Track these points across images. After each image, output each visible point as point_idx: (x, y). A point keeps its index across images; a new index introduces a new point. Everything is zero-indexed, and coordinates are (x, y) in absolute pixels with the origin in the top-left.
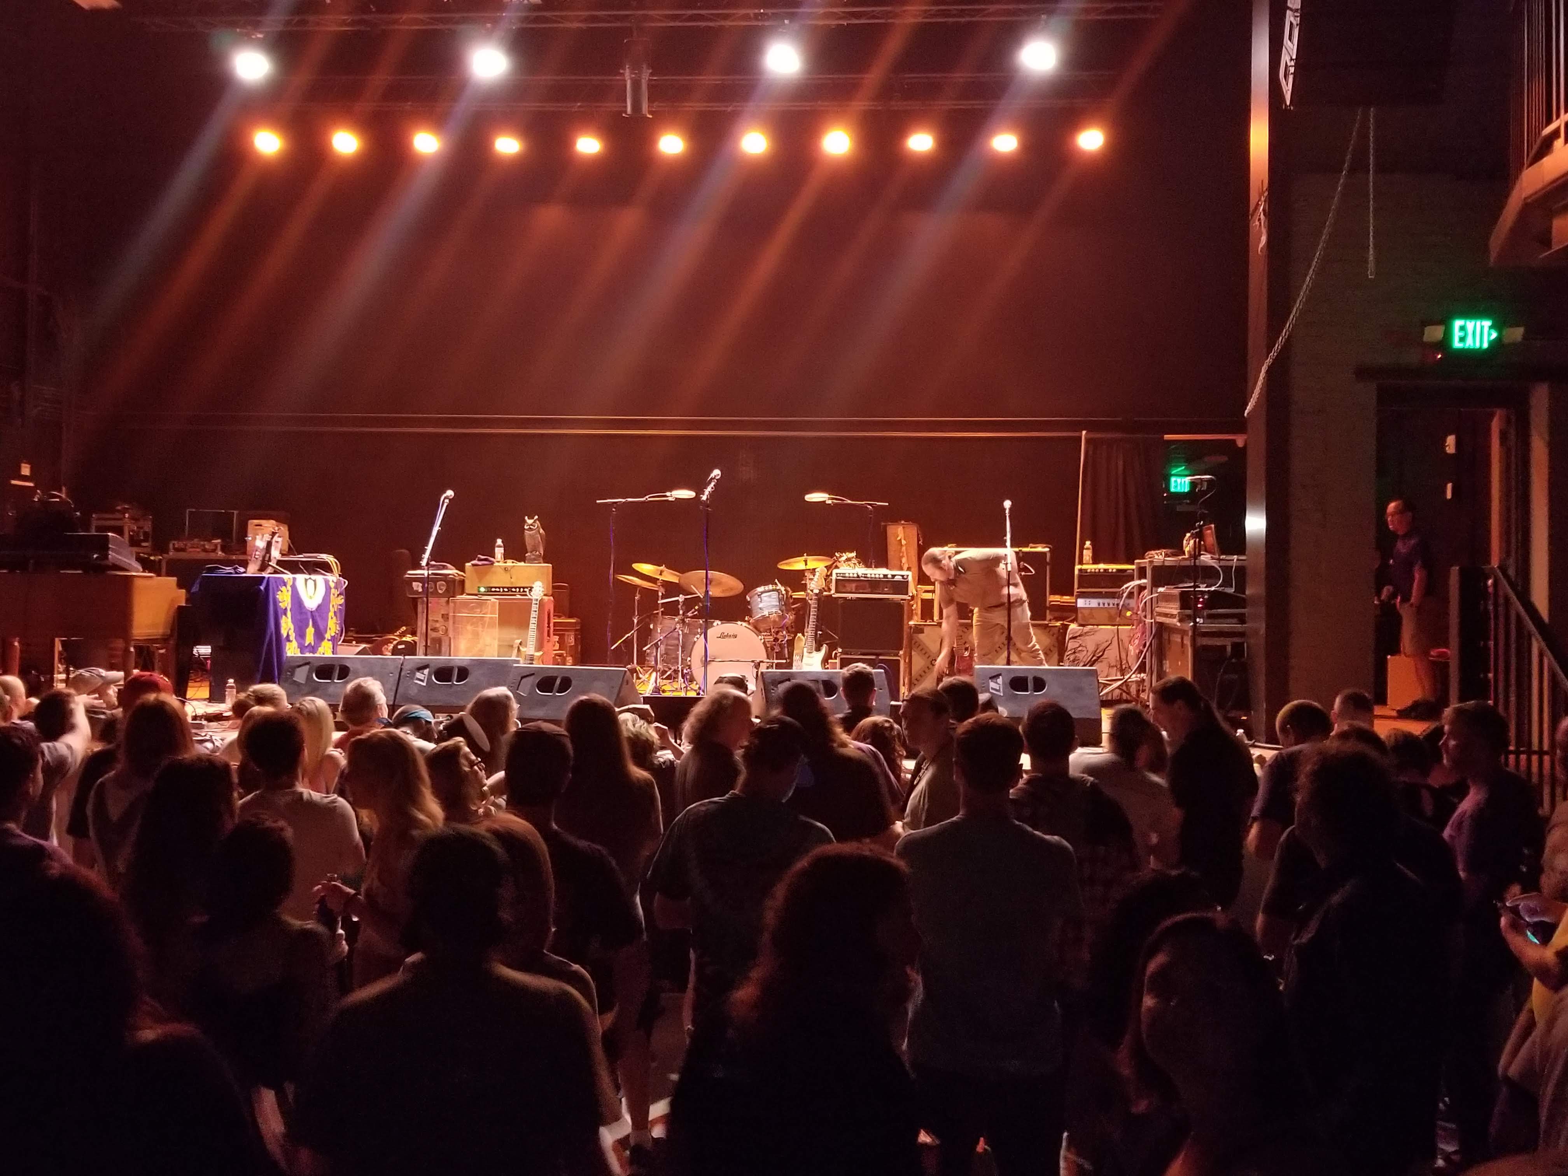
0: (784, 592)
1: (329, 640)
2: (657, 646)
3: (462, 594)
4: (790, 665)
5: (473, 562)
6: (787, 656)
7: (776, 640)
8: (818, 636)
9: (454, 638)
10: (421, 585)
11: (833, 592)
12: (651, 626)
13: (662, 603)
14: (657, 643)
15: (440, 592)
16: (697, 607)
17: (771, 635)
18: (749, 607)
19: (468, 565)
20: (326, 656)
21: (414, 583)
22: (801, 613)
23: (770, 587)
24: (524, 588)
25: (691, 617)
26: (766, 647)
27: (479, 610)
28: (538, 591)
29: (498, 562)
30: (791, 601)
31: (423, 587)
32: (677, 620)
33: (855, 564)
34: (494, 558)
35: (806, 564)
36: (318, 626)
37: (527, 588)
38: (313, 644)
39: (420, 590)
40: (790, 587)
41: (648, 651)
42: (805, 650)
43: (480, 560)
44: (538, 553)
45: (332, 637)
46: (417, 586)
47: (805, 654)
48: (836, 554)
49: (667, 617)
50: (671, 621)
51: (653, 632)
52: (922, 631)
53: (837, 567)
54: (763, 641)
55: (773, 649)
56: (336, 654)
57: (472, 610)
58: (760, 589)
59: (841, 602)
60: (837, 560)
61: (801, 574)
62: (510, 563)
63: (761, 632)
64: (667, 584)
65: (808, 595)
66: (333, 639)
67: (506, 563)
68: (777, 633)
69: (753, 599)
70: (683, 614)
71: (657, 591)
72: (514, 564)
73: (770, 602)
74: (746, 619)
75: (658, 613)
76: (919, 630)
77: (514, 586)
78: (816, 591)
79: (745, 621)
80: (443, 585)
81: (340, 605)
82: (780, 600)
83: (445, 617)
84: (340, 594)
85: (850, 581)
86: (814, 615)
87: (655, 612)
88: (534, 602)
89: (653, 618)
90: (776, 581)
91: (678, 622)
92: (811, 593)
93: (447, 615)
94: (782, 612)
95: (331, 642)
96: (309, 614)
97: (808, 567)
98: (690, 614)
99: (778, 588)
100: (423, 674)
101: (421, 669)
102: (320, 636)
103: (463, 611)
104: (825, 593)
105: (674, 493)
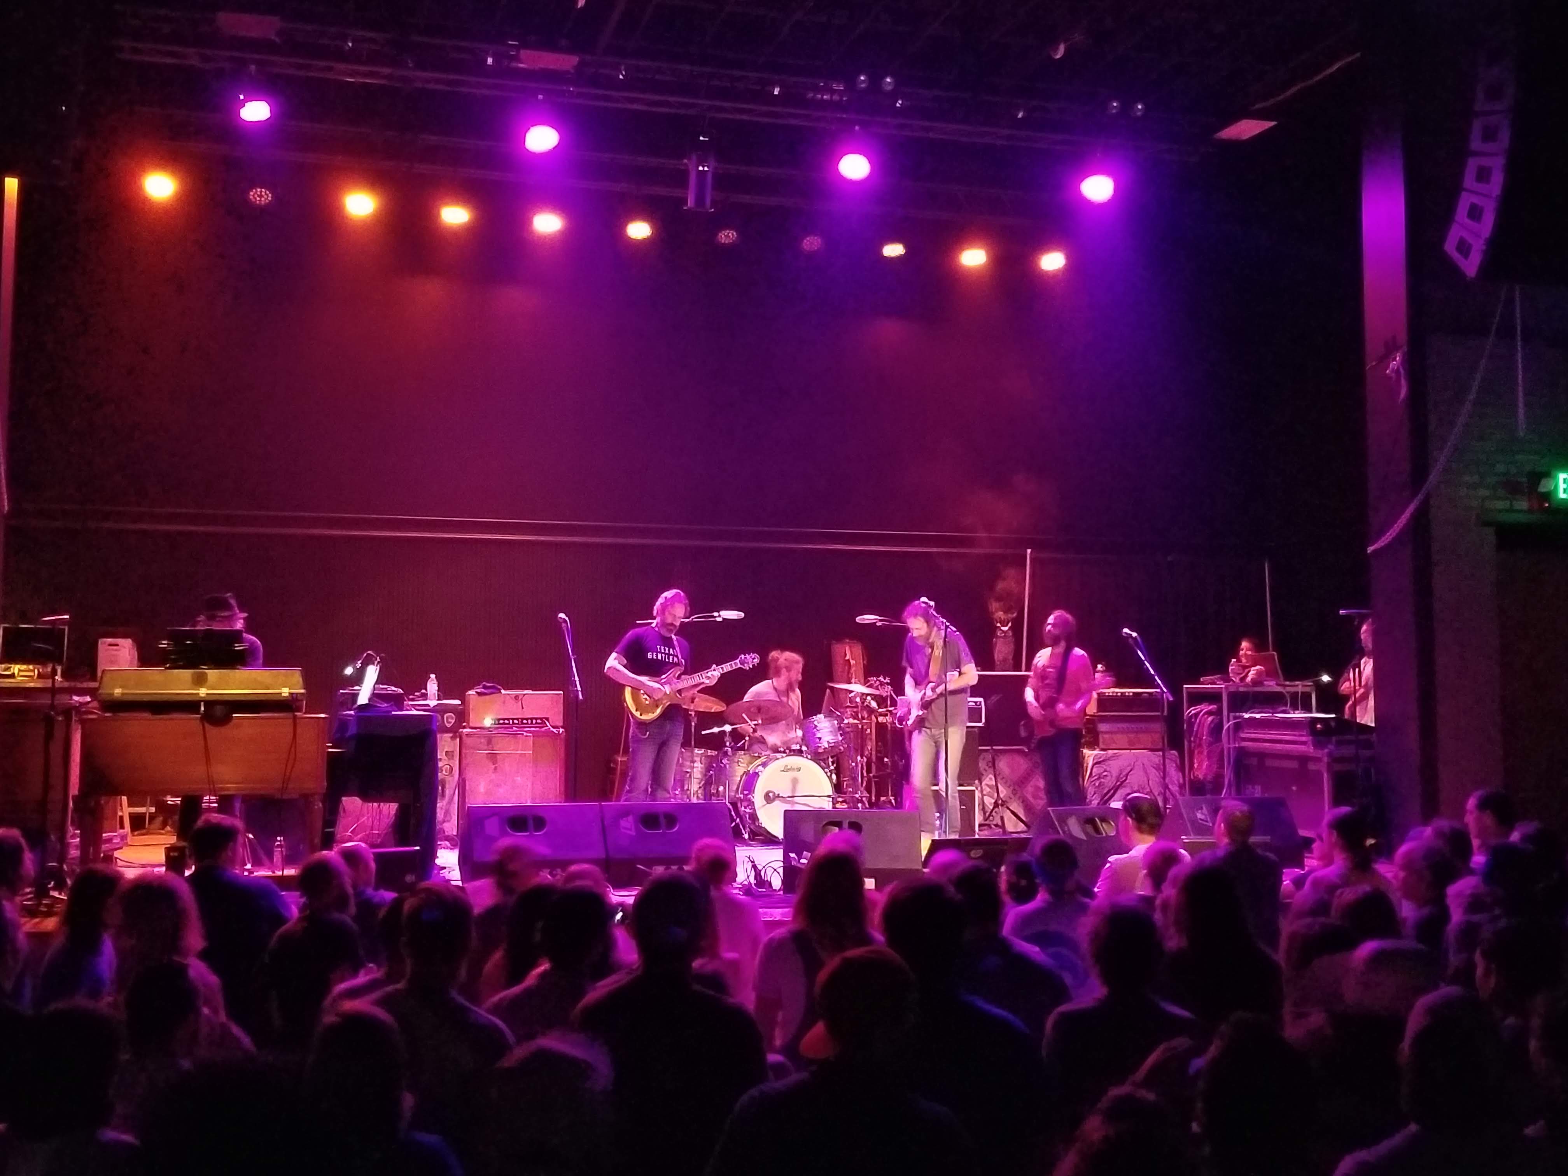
5: (476, 690)
15: (448, 725)
19: (469, 693)
24: (537, 719)
29: (507, 689)
43: (484, 687)
54: (827, 775)
77: (526, 717)
80: (449, 718)
93: (453, 752)
105: (722, 613)
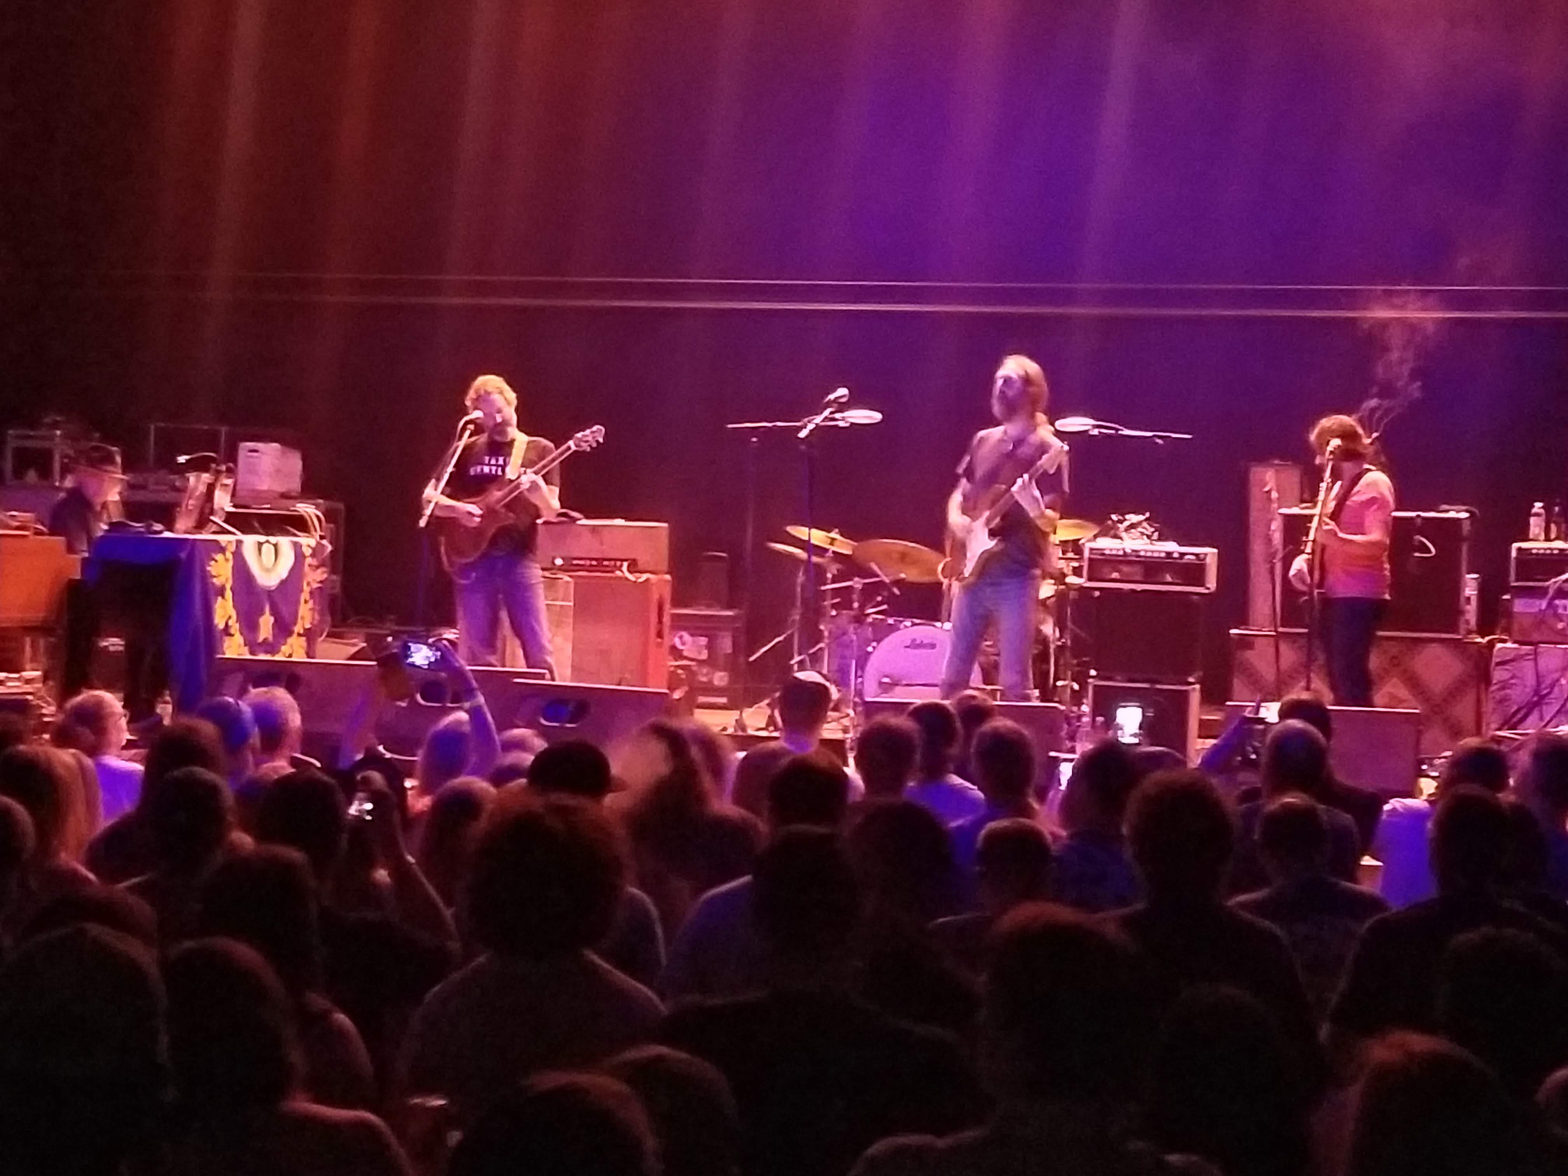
1: (299, 635)
13: (832, 590)
36: (282, 615)
45: (305, 630)
49: (836, 611)
52: (1252, 646)
64: (839, 560)
70: (860, 608)
71: (826, 569)
75: (824, 606)
76: (1244, 643)
81: (321, 582)
84: (322, 565)
95: (304, 639)
96: (265, 595)
102: (283, 629)
105: (846, 414)
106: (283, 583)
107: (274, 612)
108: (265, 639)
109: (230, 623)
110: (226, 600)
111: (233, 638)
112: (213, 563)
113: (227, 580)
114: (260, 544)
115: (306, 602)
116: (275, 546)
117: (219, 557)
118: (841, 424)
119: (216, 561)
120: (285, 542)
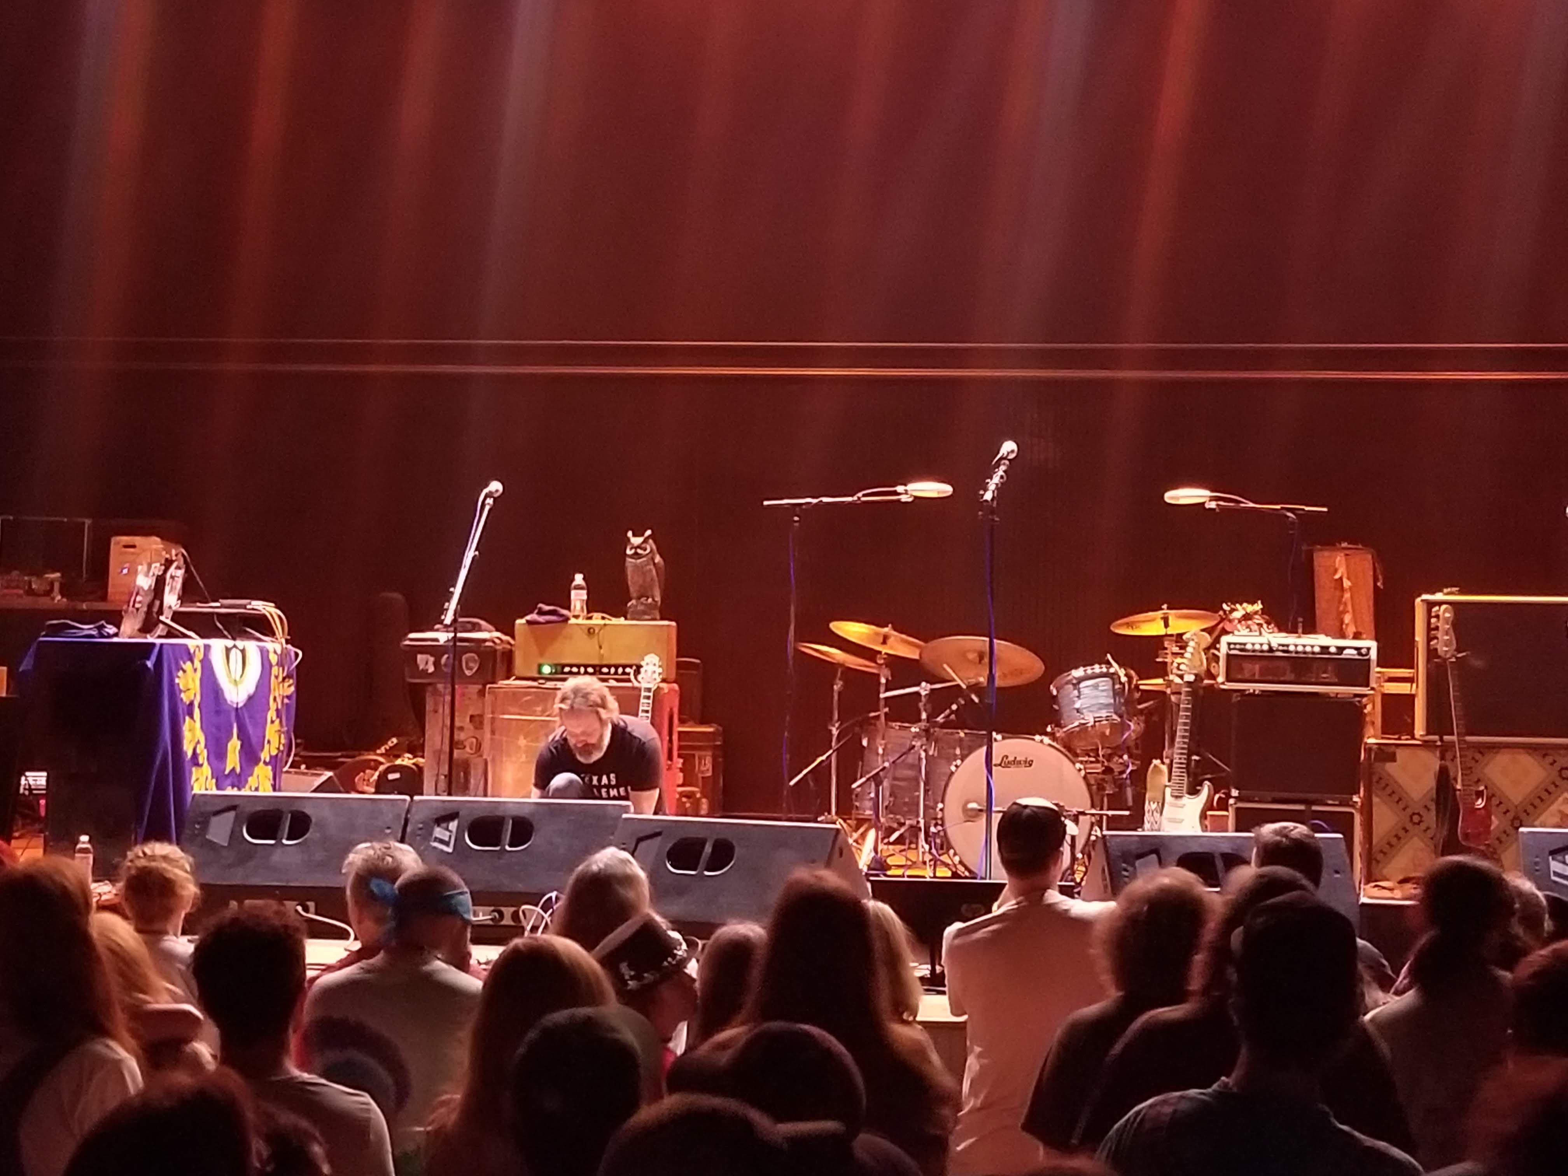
0: (1124, 679)
1: (266, 763)
2: (877, 780)
3: (508, 678)
4: (1137, 820)
5: (528, 617)
6: (1130, 803)
7: (1108, 770)
8: (1193, 763)
9: (493, 760)
10: (432, 659)
11: (1220, 679)
12: (865, 743)
13: (886, 699)
14: (877, 773)
15: (468, 673)
16: (954, 707)
17: (1097, 762)
18: (1056, 707)
19: (519, 622)
20: (260, 793)
21: (419, 657)
22: (1155, 718)
23: (1097, 669)
24: (624, 667)
25: (943, 726)
26: (1089, 785)
27: (539, 709)
28: (649, 673)
29: (576, 617)
30: (1137, 695)
31: (436, 664)
32: (913, 730)
33: (1260, 625)
34: (568, 608)
35: (1166, 625)
36: (249, 738)
37: (631, 666)
38: (238, 770)
39: (431, 669)
40: (1133, 669)
41: (859, 789)
42: (1168, 791)
43: (541, 613)
44: (650, 600)
45: (271, 757)
46: (425, 662)
47: (1168, 798)
48: (1225, 606)
49: (894, 724)
50: (903, 733)
51: (866, 752)
52: (1392, 758)
53: (1225, 632)
54: (1083, 773)
55: (1101, 788)
56: (280, 790)
57: (527, 708)
58: (1078, 673)
59: (1235, 698)
60: (1226, 618)
61: (1157, 642)
62: (597, 619)
63: (1076, 755)
64: (894, 662)
65: (1169, 683)
66: (275, 762)
67: (590, 618)
68: (1109, 758)
69: (1063, 692)
70: (928, 720)
71: (878, 676)
72: (607, 622)
73: (1096, 697)
74: (1049, 729)
75: (878, 717)
76: (1385, 754)
77: (605, 662)
78: (1190, 678)
79: (1046, 734)
80: (475, 661)
81: (288, 697)
82: (1116, 694)
83: (477, 720)
84: (289, 676)
85: (1255, 657)
86: (1185, 724)
87: (872, 714)
88: (643, 694)
89: (868, 725)
90: (1109, 656)
91: (916, 736)
92: (1178, 680)
93: (481, 716)
94: (1121, 716)
95: (270, 768)
96: (233, 714)
97: (1170, 631)
98: (940, 719)
99: (1112, 670)
100: (447, 829)
101: (443, 819)
102: (250, 756)
103: (512, 710)
104: (1206, 682)
105: (911, 487)
106: (250, 698)
107: (243, 736)
108: (233, 770)
109: (198, 751)
110: (195, 721)
111: (200, 770)
112: (181, 673)
113: (195, 695)
114: (228, 650)
115: (272, 722)
116: (243, 651)
117: (188, 666)
118: (904, 498)
119: (184, 671)
120: (251, 647)
